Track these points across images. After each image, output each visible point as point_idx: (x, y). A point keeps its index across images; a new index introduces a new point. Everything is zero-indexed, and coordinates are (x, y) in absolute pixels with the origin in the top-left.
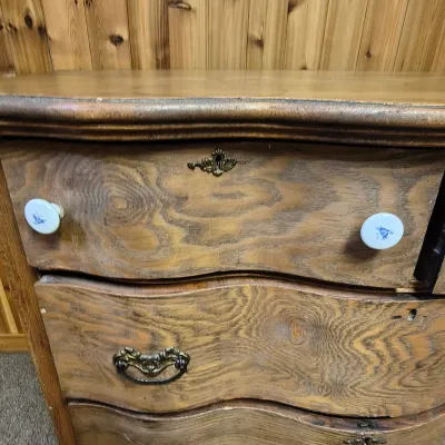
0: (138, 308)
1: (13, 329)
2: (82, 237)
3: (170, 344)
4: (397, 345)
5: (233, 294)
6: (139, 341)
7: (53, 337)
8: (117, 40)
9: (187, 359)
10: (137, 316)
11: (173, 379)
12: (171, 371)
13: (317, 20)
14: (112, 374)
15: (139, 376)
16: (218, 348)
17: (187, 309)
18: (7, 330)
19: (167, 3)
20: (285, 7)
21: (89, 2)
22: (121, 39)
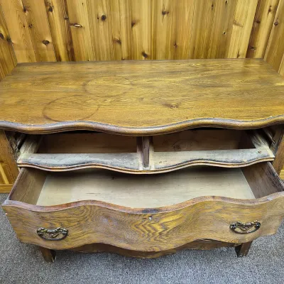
1: (7, 182)
6: (46, 226)
8: (46, 42)
9: (67, 231)
12: (61, 236)
13: (147, 31)
15: (48, 238)
16: (80, 226)
18: (3, 182)
19: (70, 25)
20: (129, 25)
21: (30, 26)
22: (48, 42)
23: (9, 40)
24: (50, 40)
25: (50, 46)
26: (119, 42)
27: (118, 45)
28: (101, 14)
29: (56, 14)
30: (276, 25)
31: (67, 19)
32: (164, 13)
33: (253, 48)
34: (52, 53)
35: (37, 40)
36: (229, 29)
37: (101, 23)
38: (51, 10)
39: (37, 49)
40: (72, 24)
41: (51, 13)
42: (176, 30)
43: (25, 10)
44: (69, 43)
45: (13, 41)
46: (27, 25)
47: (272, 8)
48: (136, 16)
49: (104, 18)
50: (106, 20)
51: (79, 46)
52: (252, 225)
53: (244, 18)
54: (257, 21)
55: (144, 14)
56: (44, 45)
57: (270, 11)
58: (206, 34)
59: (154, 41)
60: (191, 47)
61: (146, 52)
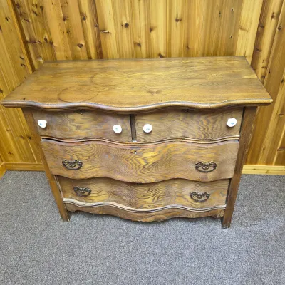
0: (66, 148)
2: (52, 128)
3: (76, 159)
4: (135, 161)
5: (91, 146)
6: (67, 157)
7: (46, 156)
8: (81, 46)
9: (82, 163)
10: (66, 151)
11: (79, 169)
12: (77, 166)
14: (62, 167)
15: (69, 167)
16: (90, 160)
17: (79, 149)
19: (99, 31)
20: (148, 30)
21: (68, 32)
22: (82, 45)
23: (51, 43)
24: (83, 44)
25: (84, 48)
26: (139, 45)
27: (138, 48)
28: (124, 22)
29: (89, 23)
30: (280, 29)
31: (97, 26)
32: (177, 20)
33: (258, 50)
34: (85, 55)
35: (74, 44)
36: (235, 33)
37: (125, 29)
38: (84, 19)
39: (73, 51)
40: (101, 31)
41: (84, 21)
42: (188, 34)
43: (64, 20)
44: (99, 46)
45: (55, 44)
46: (65, 32)
47: (275, 15)
48: (154, 23)
49: (127, 25)
50: (129, 27)
51: (106, 49)
52: (210, 165)
53: (249, 23)
54: (261, 26)
55: (160, 21)
56: (79, 48)
57: (273, 17)
58: (214, 38)
59: (169, 44)
60: (202, 50)
61: (162, 54)
